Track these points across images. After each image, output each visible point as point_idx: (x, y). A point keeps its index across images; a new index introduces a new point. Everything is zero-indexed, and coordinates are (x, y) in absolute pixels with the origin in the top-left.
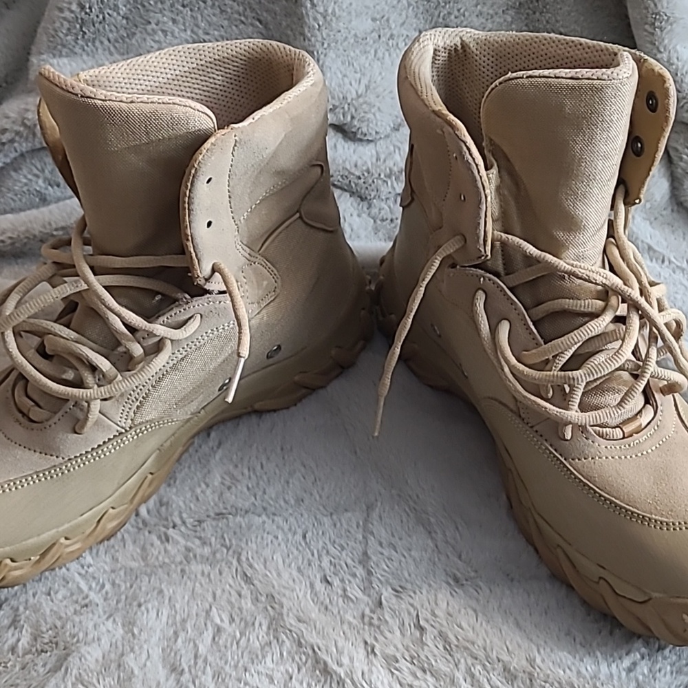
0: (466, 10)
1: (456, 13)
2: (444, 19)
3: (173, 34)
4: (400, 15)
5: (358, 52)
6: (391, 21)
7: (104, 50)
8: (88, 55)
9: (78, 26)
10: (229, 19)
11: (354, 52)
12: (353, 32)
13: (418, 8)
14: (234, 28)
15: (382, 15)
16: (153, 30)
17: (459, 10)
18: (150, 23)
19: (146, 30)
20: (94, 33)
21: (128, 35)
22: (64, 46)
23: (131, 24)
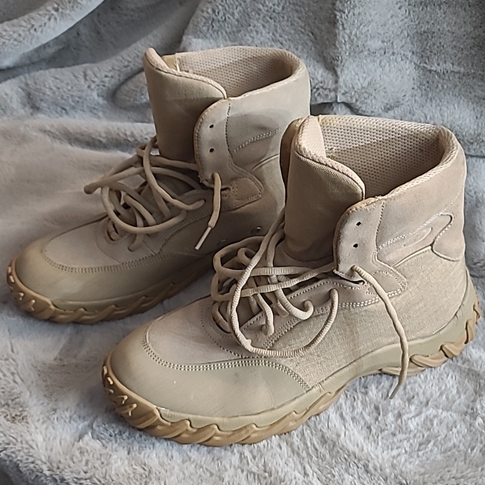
0: (445, 43)
1: (438, 44)
2: (430, 47)
3: (261, 33)
4: (401, 41)
5: (368, 60)
6: (394, 44)
7: (223, 38)
8: (213, 39)
9: (210, 22)
10: (295, 30)
11: (366, 60)
12: (367, 48)
13: (414, 38)
14: (297, 35)
15: (389, 39)
16: (251, 30)
17: (440, 43)
18: (250, 26)
19: (247, 29)
20: (218, 27)
21: (237, 31)
22: (201, 32)
23: (240, 25)
